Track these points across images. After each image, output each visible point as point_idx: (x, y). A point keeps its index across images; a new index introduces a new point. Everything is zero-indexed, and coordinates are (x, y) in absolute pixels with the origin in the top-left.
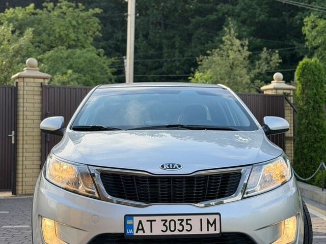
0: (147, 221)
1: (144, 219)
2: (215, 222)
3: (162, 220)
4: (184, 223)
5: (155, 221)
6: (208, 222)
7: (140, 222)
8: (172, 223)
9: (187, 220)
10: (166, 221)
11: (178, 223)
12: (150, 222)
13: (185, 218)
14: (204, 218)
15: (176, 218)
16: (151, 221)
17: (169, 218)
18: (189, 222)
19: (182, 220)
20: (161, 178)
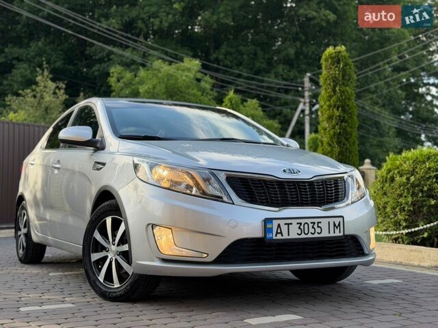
0: (285, 224)
1: (282, 222)
2: (339, 225)
3: (298, 223)
4: (316, 226)
5: (291, 224)
6: (335, 225)
7: (279, 226)
8: (306, 225)
9: (318, 223)
10: (301, 224)
11: (311, 225)
12: (287, 226)
13: (316, 221)
14: (331, 220)
15: (309, 221)
16: (288, 224)
17: (303, 221)
18: (320, 225)
19: (314, 223)
20: (287, 182)
